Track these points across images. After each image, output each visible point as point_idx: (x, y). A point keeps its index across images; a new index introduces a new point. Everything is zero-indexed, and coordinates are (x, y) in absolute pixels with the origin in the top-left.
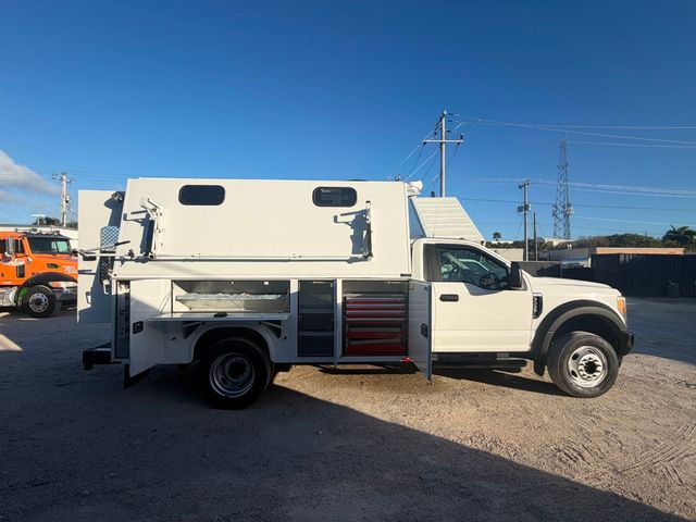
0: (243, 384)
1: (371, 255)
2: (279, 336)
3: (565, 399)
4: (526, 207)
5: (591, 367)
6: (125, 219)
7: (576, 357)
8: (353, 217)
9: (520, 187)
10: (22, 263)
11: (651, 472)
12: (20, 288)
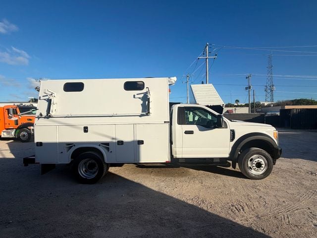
0: (94, 173)
1: (149, 113)
2: (108, 151)
3: (246, 180)
4: (250, 87)
5: (259, 165)
6: (40, 99)
7: (251, 160)
8: (143, 95)
9: (247, 78)
10: (17, 119)
11: (275, 217)
12: (17, 129)
